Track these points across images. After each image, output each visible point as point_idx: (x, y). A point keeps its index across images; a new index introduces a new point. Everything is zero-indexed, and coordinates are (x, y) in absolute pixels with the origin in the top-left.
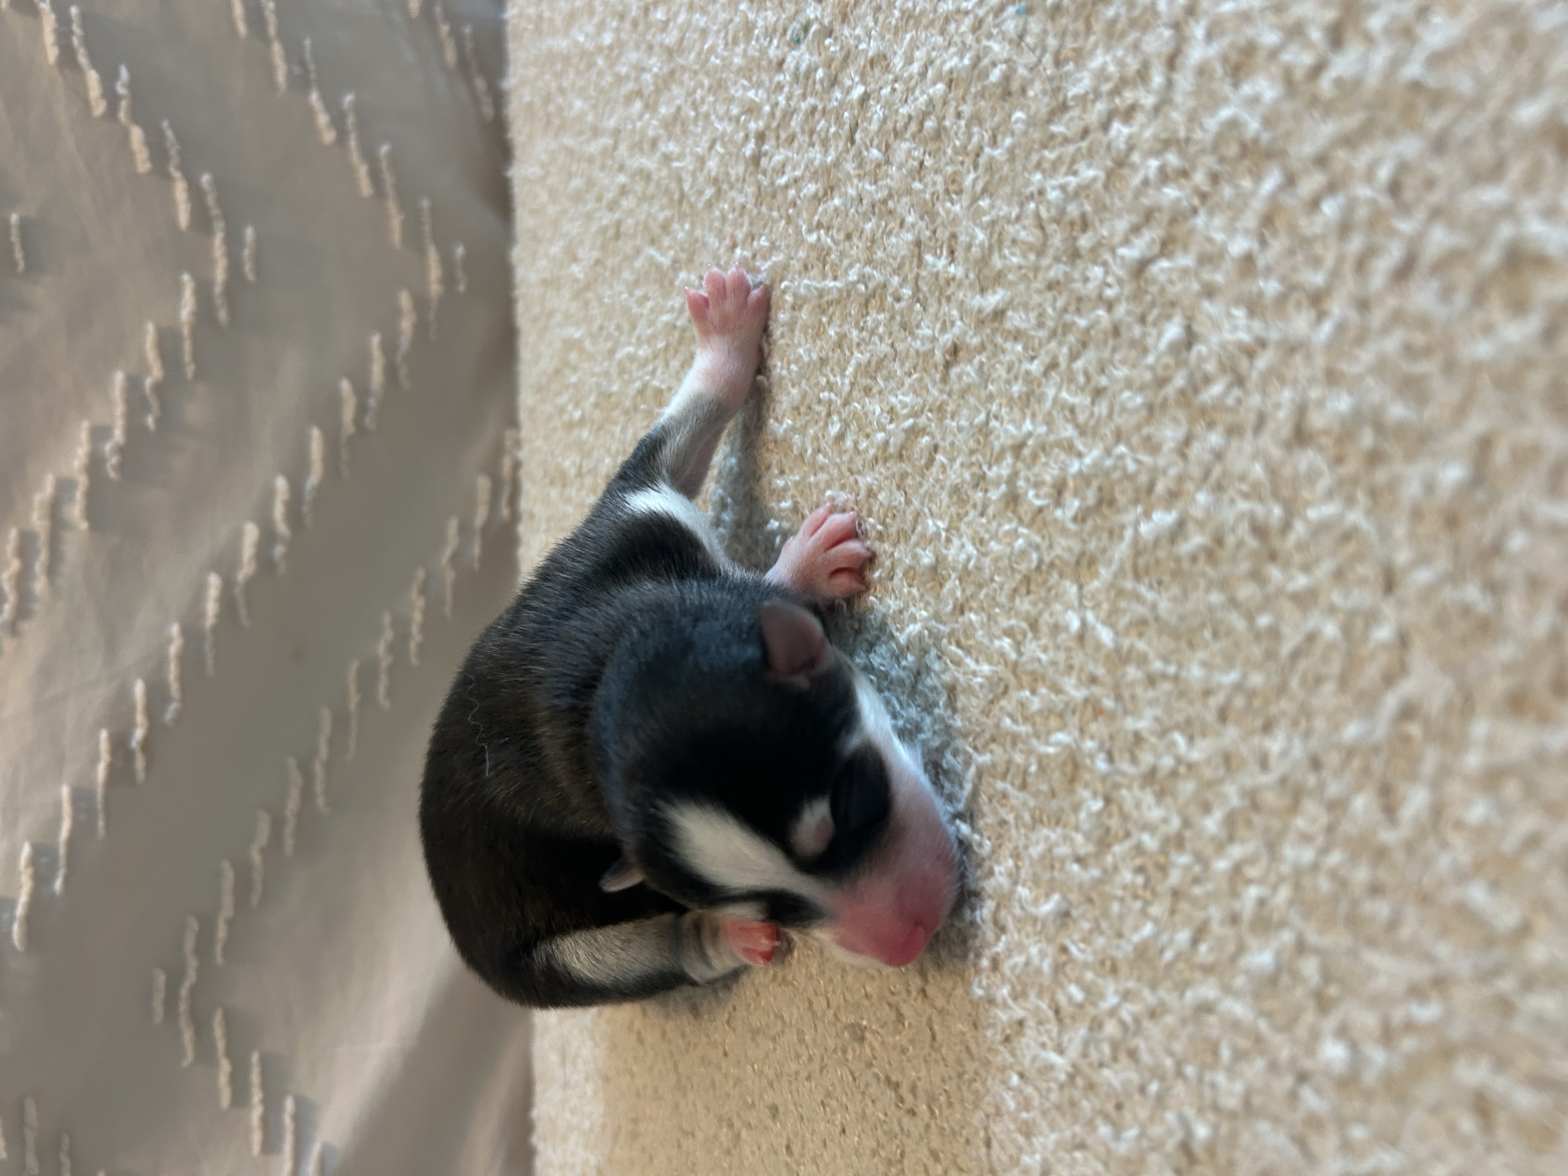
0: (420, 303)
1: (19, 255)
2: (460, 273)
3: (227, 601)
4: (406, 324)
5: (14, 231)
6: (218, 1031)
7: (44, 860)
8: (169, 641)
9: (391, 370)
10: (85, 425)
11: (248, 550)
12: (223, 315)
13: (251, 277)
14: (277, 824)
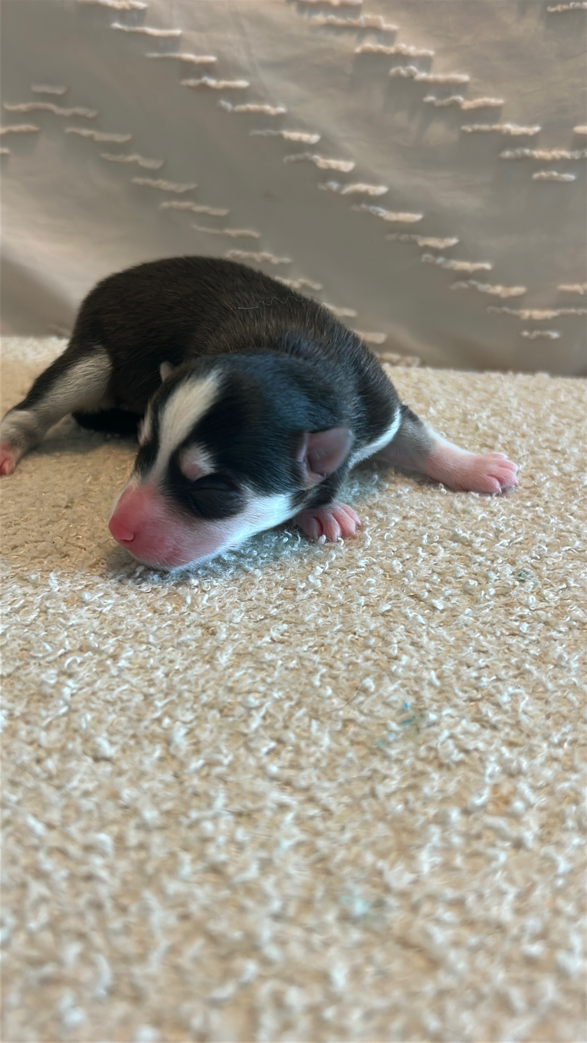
0: (516, 302)
1: (559, 8)
2: (536, 333)
3: (300, 146)
4: (498, 289)
5: (578, 5)
6: (23, 127)
7: (136, 16)
8: (274, 105)
9: (464, 276)
10: (431, 53)
11: (334, 163)
12: (507, 154)
13: (536, 176)
14: (153, 174)
